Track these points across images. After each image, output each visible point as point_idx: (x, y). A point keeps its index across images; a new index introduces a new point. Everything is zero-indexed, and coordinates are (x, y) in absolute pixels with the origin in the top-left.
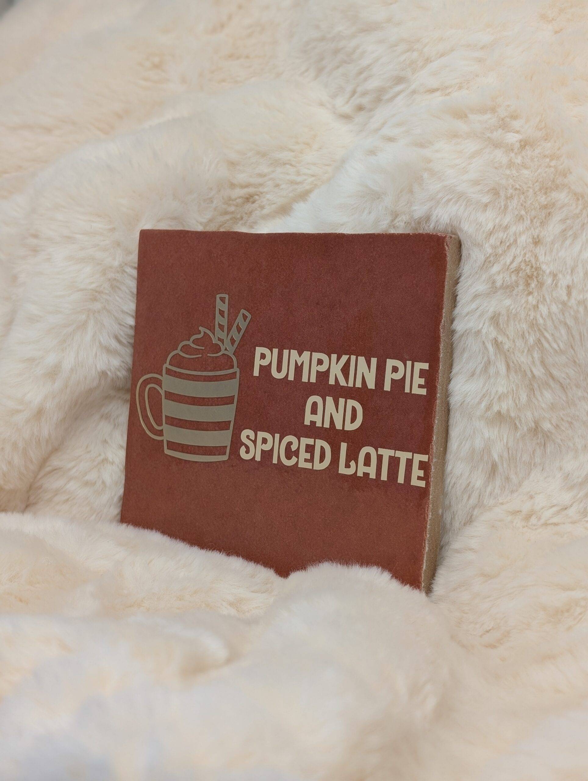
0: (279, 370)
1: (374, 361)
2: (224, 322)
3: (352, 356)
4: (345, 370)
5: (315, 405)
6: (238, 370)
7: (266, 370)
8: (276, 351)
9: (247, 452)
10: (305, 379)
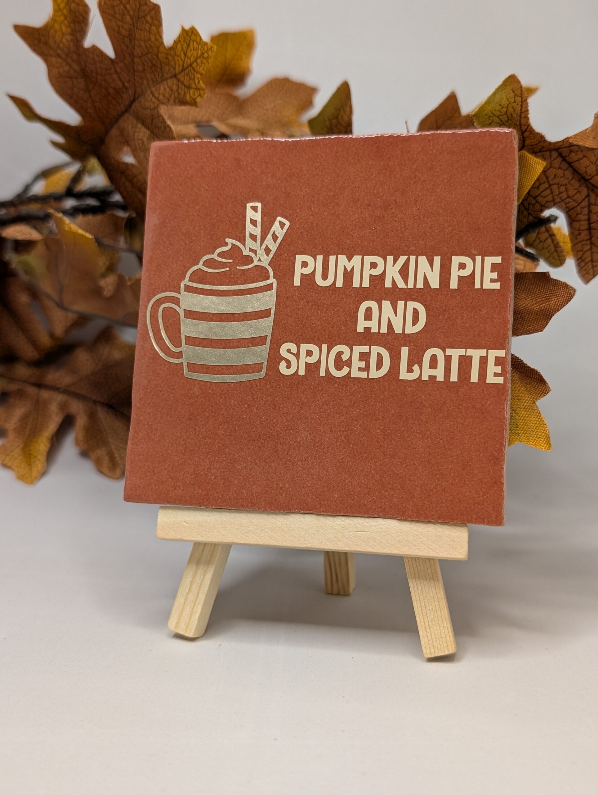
0: (325, 276)
1: (437, 260)
2: (257, 231)
3: (411, 256)
4: (404, 272)
5: (369, 311)
6: (275, 282)
7: (308, 279)
8: (320, 258)
9: (289, 366)
10: (356, 284)
